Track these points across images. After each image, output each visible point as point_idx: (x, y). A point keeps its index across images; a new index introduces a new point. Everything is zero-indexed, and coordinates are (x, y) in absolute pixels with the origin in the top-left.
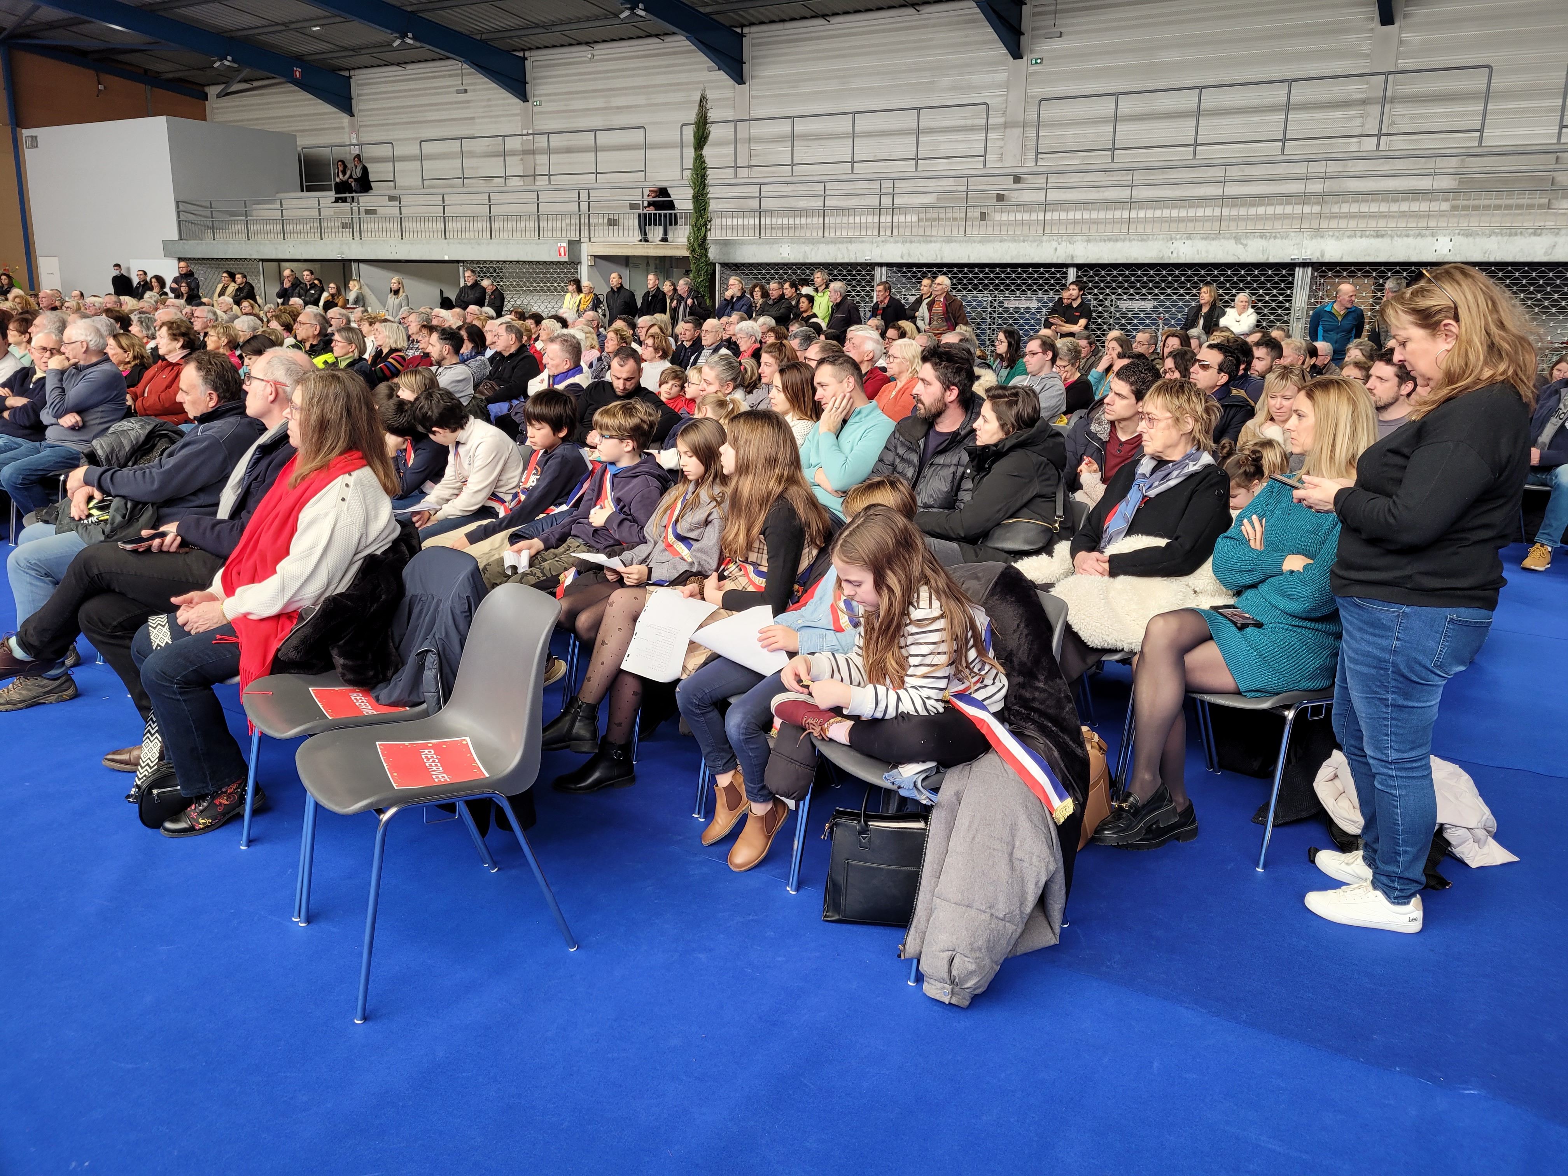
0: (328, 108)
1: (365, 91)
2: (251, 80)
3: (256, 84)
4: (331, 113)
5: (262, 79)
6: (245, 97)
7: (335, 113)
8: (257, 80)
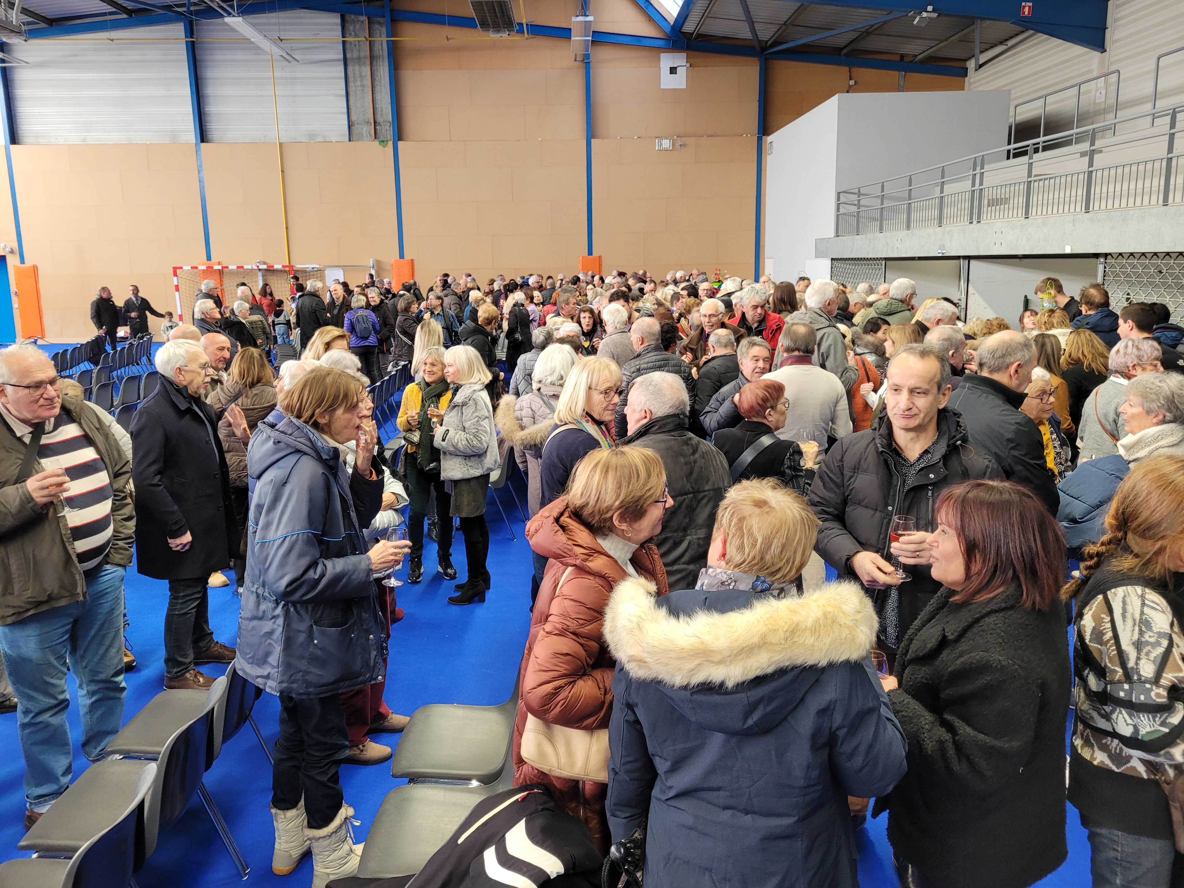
0: (1077, 50)
1: (1123, 13)
2: (1007, 40)
3: (1010, 43)
4: (1080, 56)
5: (1017, 35)
6: (1001, 61)
7: (1085, 54)
8: (1011, 37)
